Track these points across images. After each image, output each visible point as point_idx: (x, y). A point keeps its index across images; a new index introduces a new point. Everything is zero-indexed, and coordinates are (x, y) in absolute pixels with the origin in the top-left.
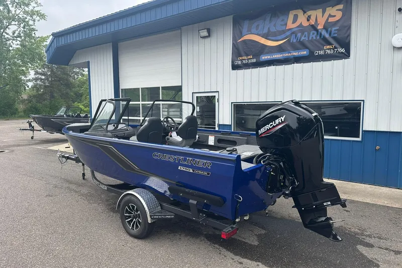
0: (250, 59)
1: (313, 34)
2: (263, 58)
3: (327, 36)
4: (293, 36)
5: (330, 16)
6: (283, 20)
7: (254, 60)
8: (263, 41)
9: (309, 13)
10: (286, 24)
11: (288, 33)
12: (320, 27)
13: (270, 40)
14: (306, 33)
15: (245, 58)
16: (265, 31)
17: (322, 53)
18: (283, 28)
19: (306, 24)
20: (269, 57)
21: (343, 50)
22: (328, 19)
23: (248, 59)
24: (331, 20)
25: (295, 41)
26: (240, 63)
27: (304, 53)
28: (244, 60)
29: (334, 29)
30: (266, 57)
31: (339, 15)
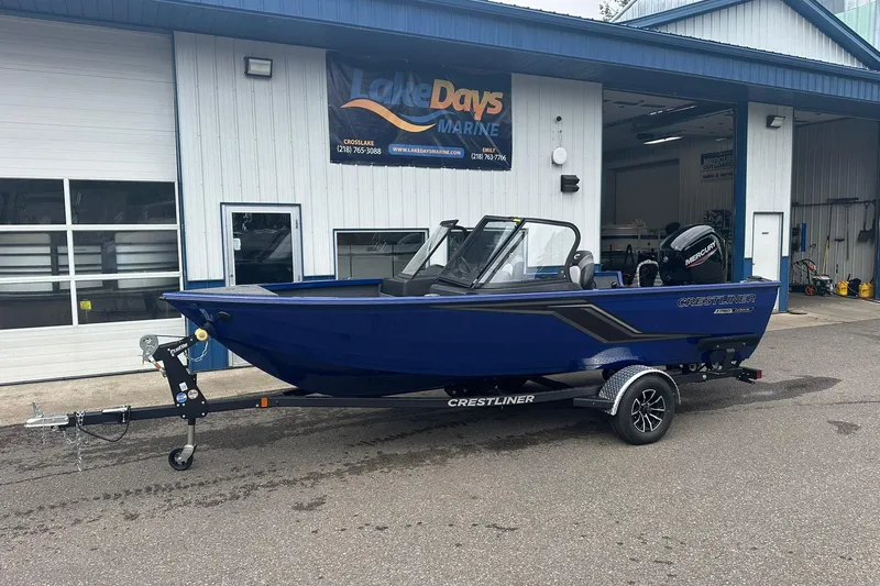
0: (370, 147)
1: (469, 126)
2: (395, 149)
3: (486, 134)
4: (442, 121)
5: (489, 105)
6: (424, 91)
7: (379, 151)
8: (392, 118)
9: (462, 91)
10: (429, 99)
11: (433, 116)
12: (477, 118)
13: (404, 119)
14: (459, 122)
15: (359, 142)
16: (395, 101)
17: (480, 157)
18: (425, 105)
19: (458, 107)
20: (405, 150)
21: (504, 158)
22: (486, 109)
23: (365, 147)
24: (490, 111)
25: (444, 131)
26: (348, 150)
27: (458, 153)
28: (358, 146)
29: (494, 125)
30: (400, 150)
31: (499, 107)
